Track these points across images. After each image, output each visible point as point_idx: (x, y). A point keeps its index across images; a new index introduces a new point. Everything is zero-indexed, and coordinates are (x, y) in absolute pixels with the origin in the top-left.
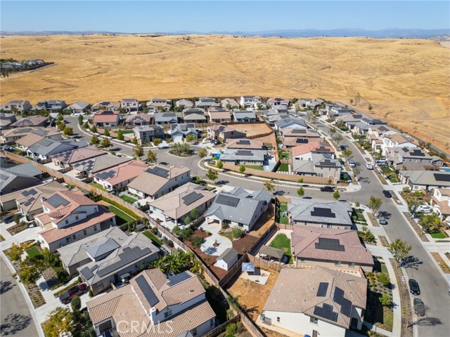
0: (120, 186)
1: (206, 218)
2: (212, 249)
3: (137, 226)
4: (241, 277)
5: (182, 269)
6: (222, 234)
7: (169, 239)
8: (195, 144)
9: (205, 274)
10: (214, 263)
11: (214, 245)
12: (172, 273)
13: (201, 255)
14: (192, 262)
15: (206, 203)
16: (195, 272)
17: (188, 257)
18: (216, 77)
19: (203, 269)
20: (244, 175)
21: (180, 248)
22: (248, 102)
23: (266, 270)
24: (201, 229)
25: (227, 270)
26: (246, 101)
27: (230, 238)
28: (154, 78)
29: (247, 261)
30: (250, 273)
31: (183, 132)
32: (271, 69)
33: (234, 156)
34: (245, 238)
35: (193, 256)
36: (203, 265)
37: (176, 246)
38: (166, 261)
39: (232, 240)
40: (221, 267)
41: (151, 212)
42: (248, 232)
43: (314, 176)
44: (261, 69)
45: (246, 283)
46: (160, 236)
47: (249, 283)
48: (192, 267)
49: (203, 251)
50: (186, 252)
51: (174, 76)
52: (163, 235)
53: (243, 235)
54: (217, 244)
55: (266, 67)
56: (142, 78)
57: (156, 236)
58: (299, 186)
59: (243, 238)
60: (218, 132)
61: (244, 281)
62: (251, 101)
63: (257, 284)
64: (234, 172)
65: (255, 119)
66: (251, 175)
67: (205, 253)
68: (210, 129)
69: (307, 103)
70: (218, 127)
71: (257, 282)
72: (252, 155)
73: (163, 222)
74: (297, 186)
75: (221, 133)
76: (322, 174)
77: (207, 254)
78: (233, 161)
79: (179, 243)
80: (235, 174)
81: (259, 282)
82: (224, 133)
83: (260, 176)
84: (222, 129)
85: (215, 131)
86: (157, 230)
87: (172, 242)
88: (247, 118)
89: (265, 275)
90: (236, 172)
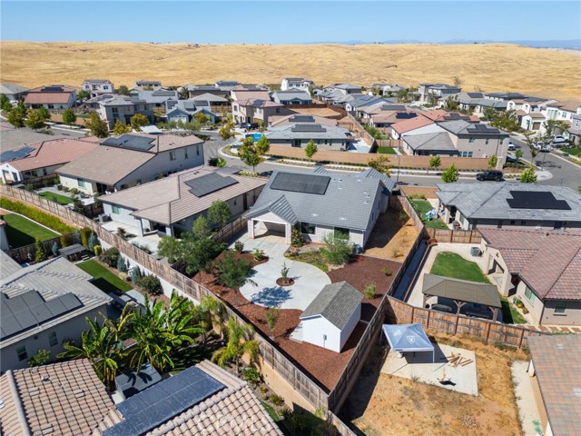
0: (40, 173)
1: (250, 223)
2: (273, 292)
3: (64, 249)
4: (384, 370)
5: (187, 357)
6: (294, 256)
7: (148, 272)
8: (212, 129)
9: (266, 368)
10: (290, 331)
11: (279, 281)
12: (150, 370)
13: (244, 310)
14: (217, 330)
15: (245, 195)
16: (230, 362)
17: (206, 317)
18: (238, 70)
19: (257, 353)
20: (314, 163)
21: (180, 293)
22: (294, 86)
23: (457, 344)
24: (240, 247)
25: (337, 349)
26: (291, 85)
27: (319, 263)
28: (145, 73)
29: (390, 318)
30: (412, 357)
31: (189, 113)
32: (317, 63)
34: (359, 264)
35: (222, 313)
36: (258, 337)
37: (168, 288)
38: (130, 331)
39: (326, 270)
40: (319, 342)
41: (108, 219)
42: (363, 250)
43: (455, 156)
44: (303, 64)
45: (414, 392)
46: (125, 270)
47: (423, 390)
48: (219, 346)
49: (249, 298)
50: (196, 303)
51: (174, 70)
52: (133, 264)
53: (352, 257)
54: (286, 280)
55: (311, 62)
56: (125, 73)
57: (114, 271)
58: (431, 174)
59: (355, 265)
60: (251, 109)
61: (402, 386)
62: (298, 85)
63: (450, 391)
64: (293, 159)
65: (311, 101)
66: (328, 162)
67: (256, 303)
68: (237, 105)
69: (385, 88)
70: (252, 102)
71: (449, 387)
72: (325, 131)
73: (135, 236)
74: (427, 174)
75: (258, 110)
76: (471, 153)
77: (262, 305)
78: (287, 141)
79: (176, 280)
80: (294, 161)
81: (454, 384)
82: (263, 108)
83: (345, 164)
84: (259, 104)
85: (246, 106)
86: (118, 254)
87: (158, 280)
88: (296, 99)
89: (463, 361)
90: (297, 159)
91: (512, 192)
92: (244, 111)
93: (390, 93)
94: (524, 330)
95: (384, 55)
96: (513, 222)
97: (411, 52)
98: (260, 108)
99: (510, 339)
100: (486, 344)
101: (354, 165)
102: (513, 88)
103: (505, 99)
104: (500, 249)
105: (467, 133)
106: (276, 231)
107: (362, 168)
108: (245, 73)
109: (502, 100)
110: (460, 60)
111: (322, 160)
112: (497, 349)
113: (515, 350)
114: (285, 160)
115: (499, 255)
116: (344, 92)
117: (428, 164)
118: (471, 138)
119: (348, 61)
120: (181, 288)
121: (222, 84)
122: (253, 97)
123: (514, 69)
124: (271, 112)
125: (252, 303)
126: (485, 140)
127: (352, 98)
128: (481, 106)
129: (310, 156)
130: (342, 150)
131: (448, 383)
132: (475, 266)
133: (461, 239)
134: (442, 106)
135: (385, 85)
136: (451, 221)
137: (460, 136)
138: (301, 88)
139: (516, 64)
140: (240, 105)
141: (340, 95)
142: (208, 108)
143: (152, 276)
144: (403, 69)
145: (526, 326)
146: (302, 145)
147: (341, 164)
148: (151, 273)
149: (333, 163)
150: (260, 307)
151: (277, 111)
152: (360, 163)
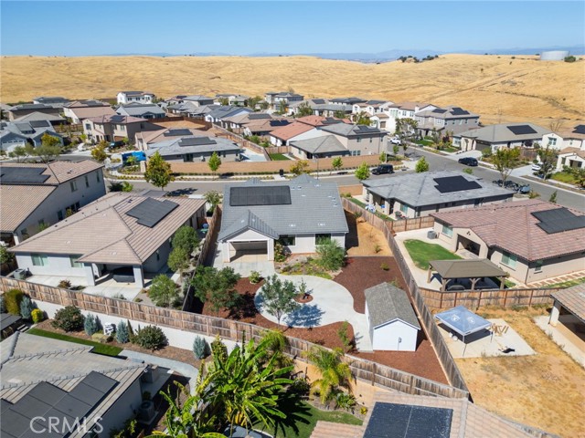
1: (225, 246)
10: (353, 344)
18: (46, 85)
20: (218, 177)
22: (134, 100)
26: (130, 99)
31: (27, 136)
32: (139, 76)
33: (178, 147)
39: (330, 278)
40: (393, 346)
41: (27, 274)
42: (346, 251)
43: (347, 156)
44: (122, 77)
45: (492, 367)
47: (497, 363)
49: (283, 324)
55: (131, 74)
58: (333, 175)
59: (349, 266)
60: (110, 126)
61: (478, 365)
62: (138, 99)
63: (516, 357)
64: (191, 174)
65: (164, 114)
66: (232, 174)
67: (295, 326)
68: (91, 123)
69: (231, 98)
70: (108, 119)
71: (511, 353)
72: (214, 143)
73: (84, 288)
74: (330, 175)
75: (118, 126)
76: (359, 151)
77: (302, 327)
78: (178, 157)
79: (193, 324)
80: (195, 177)
81: (513, 350)
82: (126, 124)
83: (250, 174)
84: (118, 120)
85: (103, 124)
86: (77, 312)
87: (159, 330)
88: (149, 113)
89: (502, 329)
90: (196, 174)
91: (435, 180)
92: (102, 129)
93: (236, 103)
94: (516, 290)
95: (202, 67)
96: (446, 205)
97: (228, 64)
98: (122, 125)
99: (522, 300)
100: (505, 310)
101: (259, 174)
102: (332, 94)
103: (348, 103)
104: (470, 228)
105: (354, 134)
106: (246, 250)
107: (270, 176)
108: (58, 88)
109: (345, 104)
110: (276, 71)
111: (225, 172)
112: (515, 312)
113: (526, 308)
114: (184, 177)
115: (471, 232)
116: (196, 104)
117: (331, 166)
118: (358, 139)
119: (172, 73)
120: (203, 331)
121: (46, 101)
122: (108, 113)
123: (323, 79)
124: (134, 128)
125: (290, 327)
126: (369, 139)
127: (209, 110)
128: (328, 110)
129: (215, 169)
130: (237, 160)
131: (509, 350)
132: (439, 248)
133: (413, 226)
134: (293, 113)
135: (230, 95)
136: (391, 212)
137: (350, 137)
138: (142, 102)
139: (323, 74)
140: (94, 123)
141: (193, 107)
142: (51, 129)
143: (149, 328)
144: (226, 80)
145: (516, 287)
146: (194, 159)
147: (245, 174)
148: (147, 325)
149: (237, 174)
150: (302, 329)
151: (142, 127)
152: (264, 171)
